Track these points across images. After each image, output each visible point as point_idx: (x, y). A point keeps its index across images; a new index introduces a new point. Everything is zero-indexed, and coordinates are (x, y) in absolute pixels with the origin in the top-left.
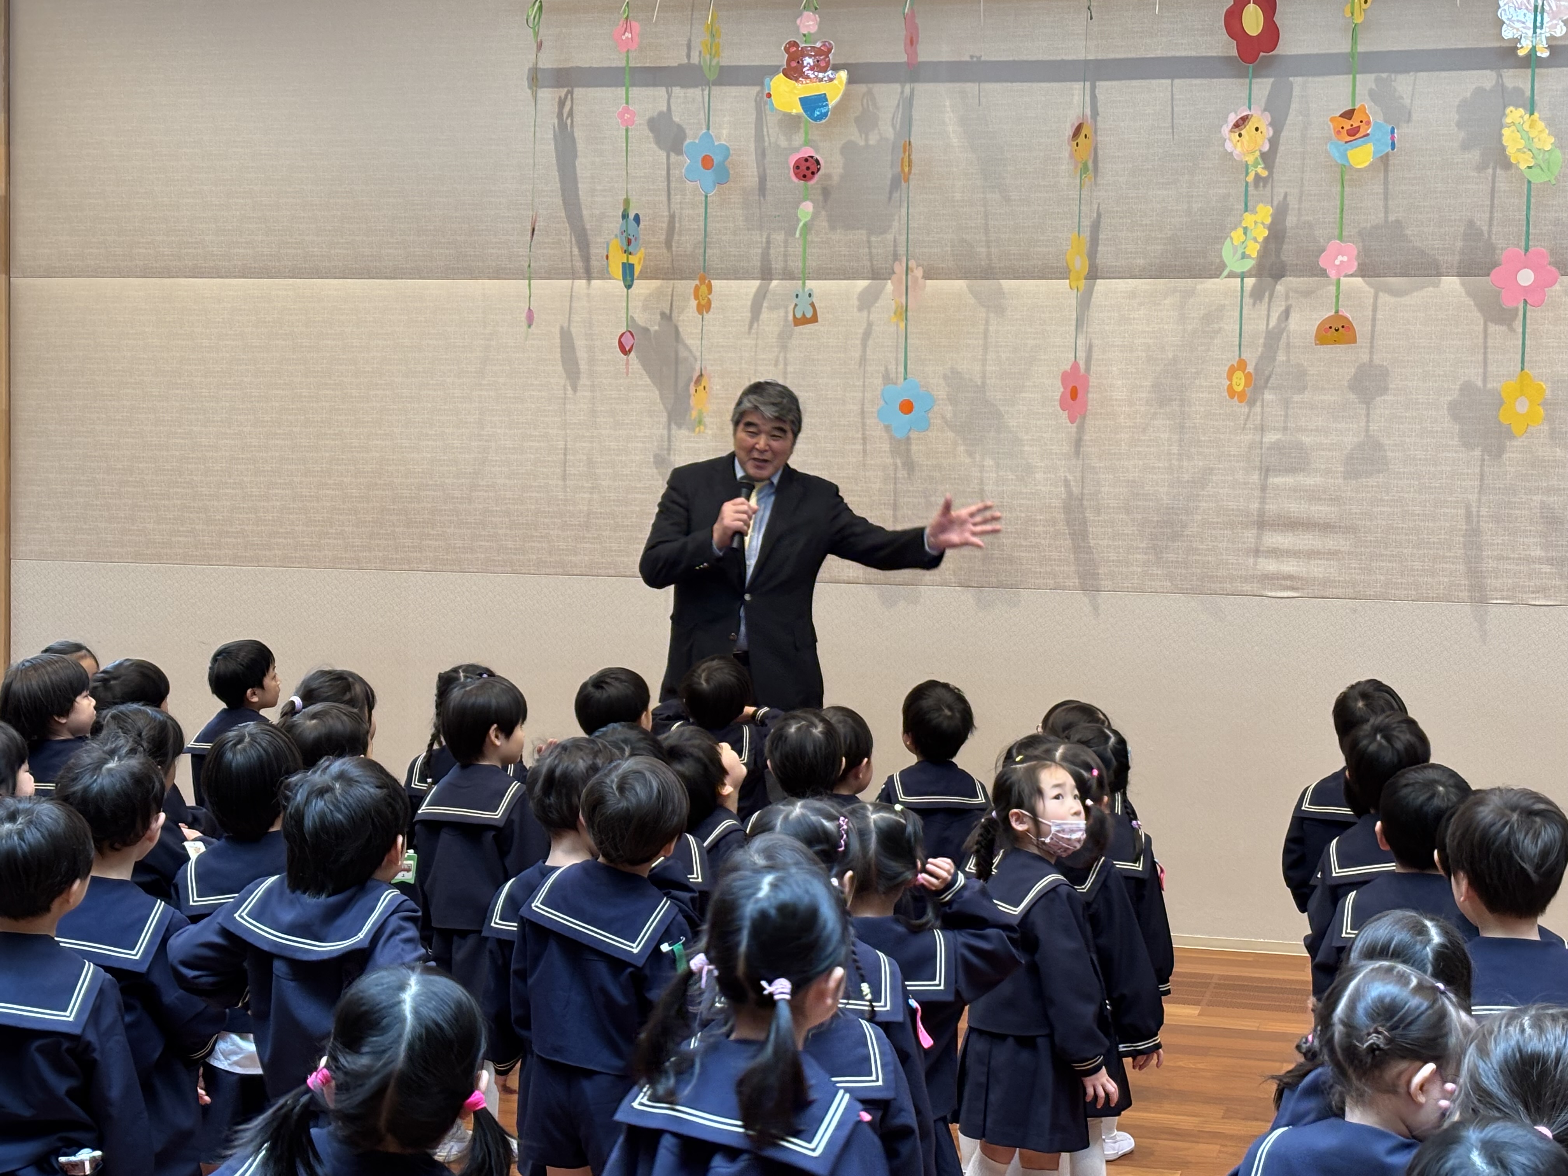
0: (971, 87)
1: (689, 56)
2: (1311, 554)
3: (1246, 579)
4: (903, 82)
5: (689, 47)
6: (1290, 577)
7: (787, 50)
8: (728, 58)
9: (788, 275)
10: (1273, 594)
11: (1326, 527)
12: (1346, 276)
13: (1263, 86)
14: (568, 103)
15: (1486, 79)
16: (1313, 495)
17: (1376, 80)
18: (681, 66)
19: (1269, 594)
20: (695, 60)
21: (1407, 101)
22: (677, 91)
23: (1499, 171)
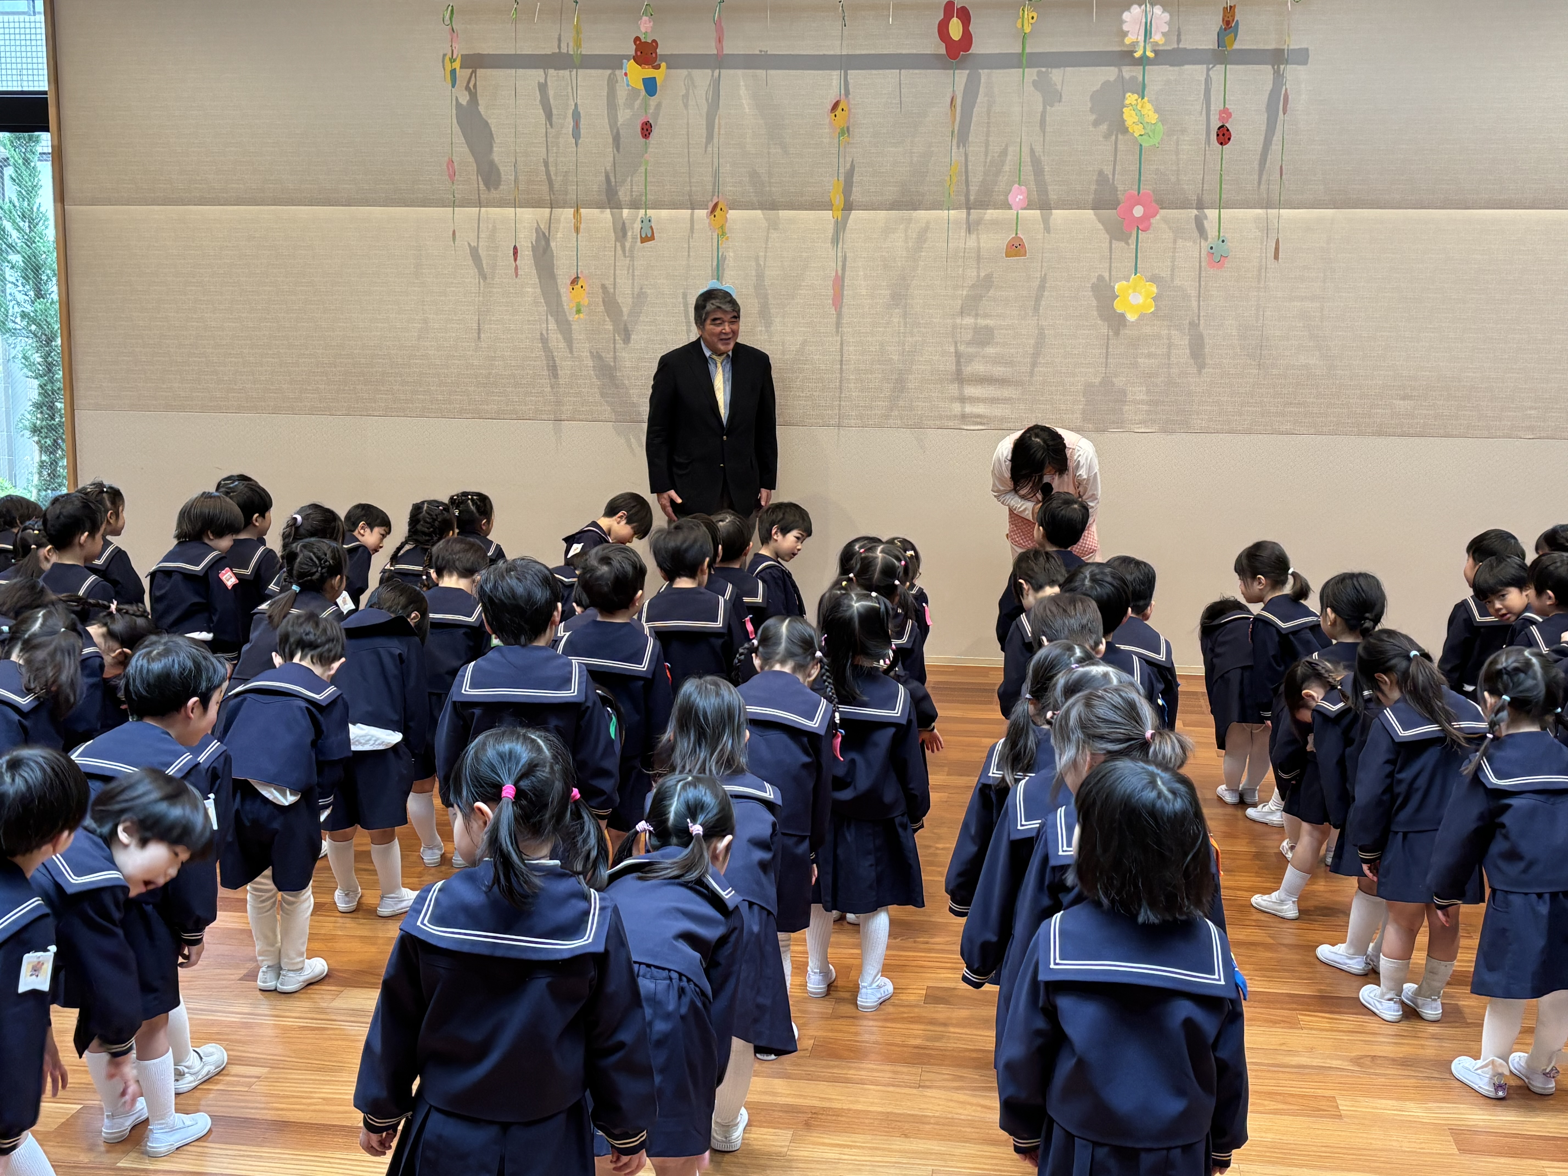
0: (761, 73)
1: (559, 47)
2: (993, 401)
3: (949, 418)
4: (713, 69)
5: (559, 40)
6: (979, 416)
7: (635, 42)
8: (587, 49)
9: (635, 205)
10: (968, 428)
11: (1002, 382)
12: (1022, 209)
13: (961, 76)
14: (473, 78)
15: (1109, 73)
16: (997, 361)
17: (1039, 73)
18: (554, 54)
19: (966, 427)
20: (564, 50)
21: (1059, 87)
22: (551, 72)
23: (1120, 137)
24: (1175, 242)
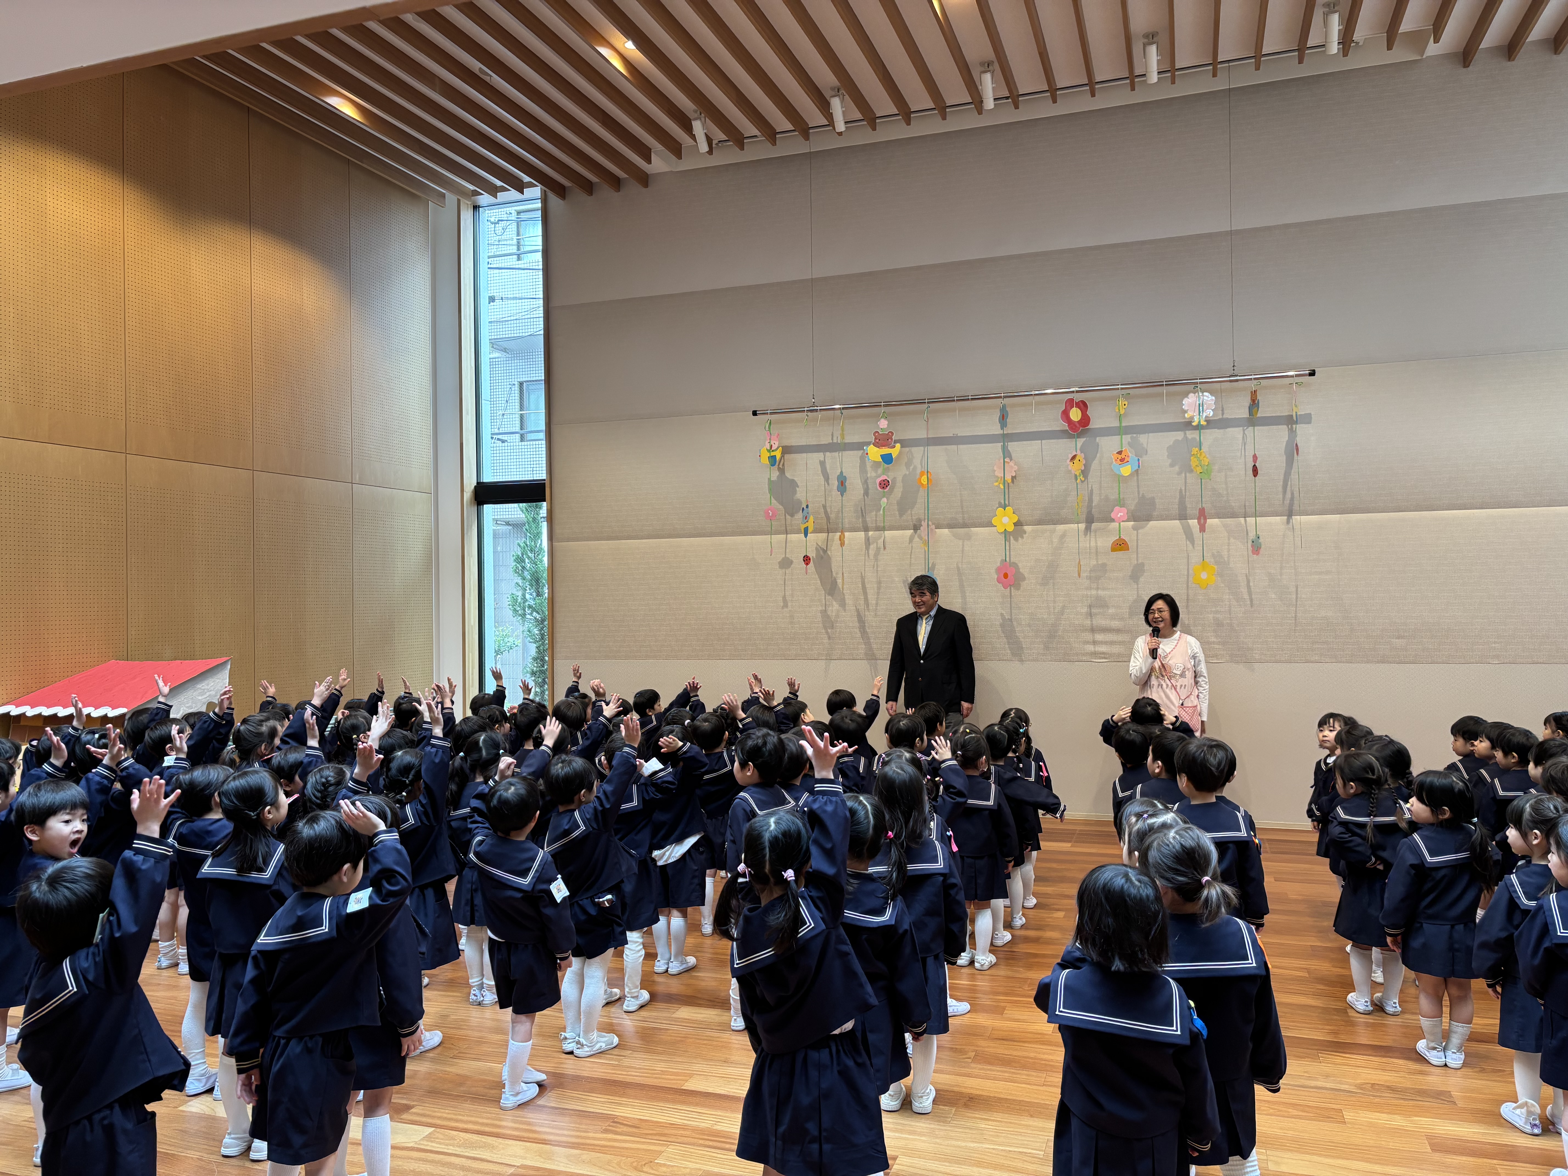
0: (954, 447)
1: (832, 439)
2: (1112, 643)
3: (1083, 655)
4: (924, 446)
5: (832, 435)
6: (1103, 653)
7: (874, 434)
8: (848, 439)
9: (878, 529)
10: (1096, 661)
11: (1118, 631)
12: (1123, 521)
13: (1081, 442)
14: (782, 460)
15: (1179, 435)
16: (1113, 617)
17: (1131, 438)
18: (829, 444)
19: (1094, 661)
20: (835, 441)
21: (1145, 446)
22: (828, 454)
23: (1188, 475)
24: (1229, 539)
